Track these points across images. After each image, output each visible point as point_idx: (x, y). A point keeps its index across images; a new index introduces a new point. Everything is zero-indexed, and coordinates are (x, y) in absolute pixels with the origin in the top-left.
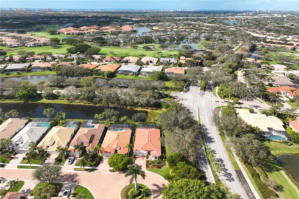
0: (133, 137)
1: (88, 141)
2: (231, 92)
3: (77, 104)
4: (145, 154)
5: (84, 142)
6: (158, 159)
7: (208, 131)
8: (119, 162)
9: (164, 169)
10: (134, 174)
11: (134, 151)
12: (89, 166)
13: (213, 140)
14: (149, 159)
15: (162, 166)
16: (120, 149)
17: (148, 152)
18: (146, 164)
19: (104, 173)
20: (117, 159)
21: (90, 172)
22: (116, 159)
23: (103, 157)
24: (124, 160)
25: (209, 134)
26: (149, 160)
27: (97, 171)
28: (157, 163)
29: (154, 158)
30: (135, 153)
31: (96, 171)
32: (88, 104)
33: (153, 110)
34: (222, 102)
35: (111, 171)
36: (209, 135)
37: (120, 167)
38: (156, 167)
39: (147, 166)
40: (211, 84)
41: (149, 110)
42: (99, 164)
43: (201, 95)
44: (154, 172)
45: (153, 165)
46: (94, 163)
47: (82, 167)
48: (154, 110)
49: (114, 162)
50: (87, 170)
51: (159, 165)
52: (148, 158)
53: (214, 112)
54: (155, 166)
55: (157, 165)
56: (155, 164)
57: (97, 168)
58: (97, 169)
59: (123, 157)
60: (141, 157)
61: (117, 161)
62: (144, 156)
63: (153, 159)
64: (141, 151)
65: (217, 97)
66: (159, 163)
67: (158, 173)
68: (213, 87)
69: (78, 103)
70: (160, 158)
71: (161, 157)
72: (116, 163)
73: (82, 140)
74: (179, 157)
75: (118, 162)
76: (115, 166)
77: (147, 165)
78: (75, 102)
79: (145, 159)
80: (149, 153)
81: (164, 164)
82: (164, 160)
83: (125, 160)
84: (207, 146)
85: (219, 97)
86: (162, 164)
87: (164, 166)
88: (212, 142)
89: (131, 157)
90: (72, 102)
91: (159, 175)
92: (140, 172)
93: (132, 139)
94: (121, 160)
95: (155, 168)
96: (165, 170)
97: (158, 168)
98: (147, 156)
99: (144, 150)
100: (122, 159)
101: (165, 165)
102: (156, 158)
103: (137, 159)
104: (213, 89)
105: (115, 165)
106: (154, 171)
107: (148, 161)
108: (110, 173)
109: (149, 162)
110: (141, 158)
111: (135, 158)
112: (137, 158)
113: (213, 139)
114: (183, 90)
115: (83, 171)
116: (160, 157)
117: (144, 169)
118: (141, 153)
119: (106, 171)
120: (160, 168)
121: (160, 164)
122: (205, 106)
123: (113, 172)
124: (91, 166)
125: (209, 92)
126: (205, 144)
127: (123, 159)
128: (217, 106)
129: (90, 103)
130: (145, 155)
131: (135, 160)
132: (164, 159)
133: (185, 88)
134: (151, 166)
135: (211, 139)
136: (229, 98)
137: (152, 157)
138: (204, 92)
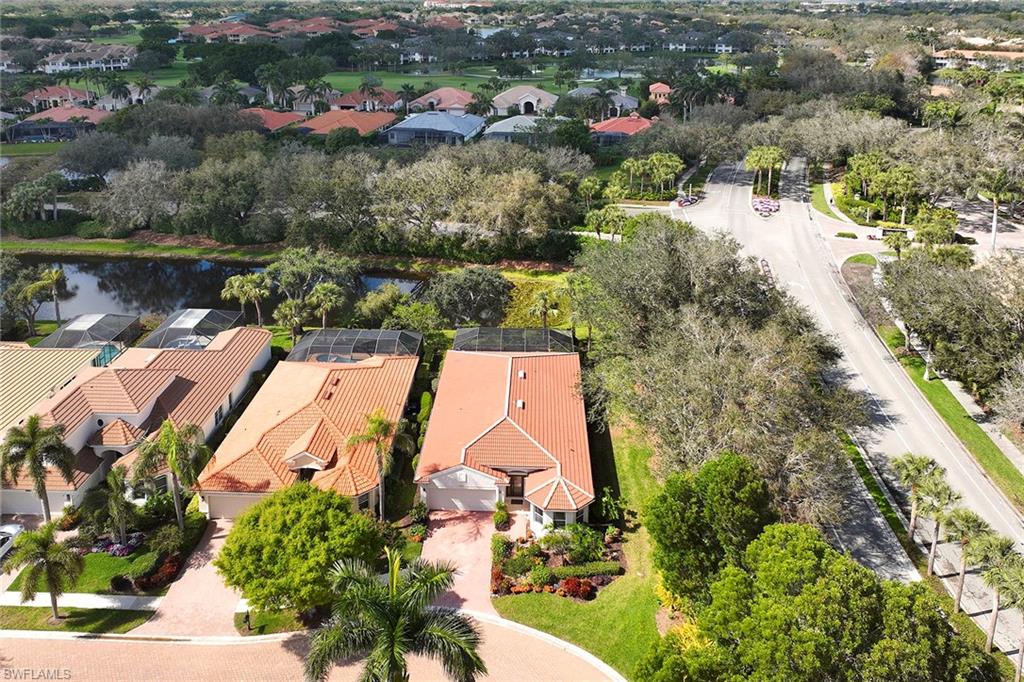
0: (426, 397)
1: (138, 418)
2: (910, 182)
3: (166, 254)
4: (488, 494)
5: (110, 421)
6: (575, 530)
7: (841, 364)
8: (296, 553)
9: (620, 605)
10: (377, 653)
11: (417, 478)
12: (108, 586)
13: (884, 411)
14: (515, 533)
15: (602, 584)
16: (332, 464)
17: (507, 480)
18: (495, 564)
19: (196, 641)
20: (285, 528)
21: (97, 633)
22: (278, 523)
23: (220, 523)
24: (337, 530)
25: (850, 377)
26: (513, 539)
27: (147, 624)
28: (567, 557)
29: (548, 520)
30: (423, 494)
31: (145, 629)
32: (219, 252)
33: (536, 274)
34: (871, 238)
35: (245, 623)
36: (854, 385)
37: (297, 590)
38: (560, 587)
39: (502, 586)
40: (797, 176)
41: (516, 276)
42: (175, 576)
43: (765, 214)
44: (546, 629)
45: (540, 571)
46: (145, 562)
47: (43, 599)
48: (542, 273)
49: (258, 550)
50: (78, 620)
51: (581, 570)
52: (505, 524)
53: (847, 279)
54: (553, 580)
55: (571, 570)
56: (557, 566)
57: (156, 604)
58: (151, 615)
59: (329, 506)
60: (463, 519)
61: (278, 542)
62: (483, 514)
63: (541, 531)
64: (461, 475)
65: (839, 219)
66: (583, 558)
67: (575, 638)
68: (810, 186)
69: (170, 248)
70: (586, 525)
71: (596, 517)
72: (273, 559)
73: (99, 407)
74: (740, 495)
75: (290, 550)
76: (262, 586)
77: (497, 577)
78: (160, 244)
79: (489, 529)
80: (515, 493)
81: (612, 566)
82: (615, 540)
83: (342, 536)
84: (862, 444)
85: (849, 220)
86: (600, 566)
87: (618, 581)
88: (883, 420)
89: (401, 523)
90: (143, 248)
91: (587, 648)
92: (435, 630)
93: (418, 410)
94: (312, 533)
95: (557, 601)
96: (623, 614)
97: (575, 596)
98: (501, 508)
99: (483, 468)
100: (319, 520)
101: (621, 572)
102: (559, 519)
103: (438, 533)
104: (811, 192)
105: (269, 575)
106: (545, 621)
107: (509, 546)
108: (236, 639)
109: (516, 554)
110: (462, 529)
111: (427, 524)
112: (440, 524)
113: (883, 403)
114: (676, 196)
115: (49, 627)
116: (586, 518)
117: (478, 604)
118: (460, 490)
119: (210, 628)
120: (590, 595)
121: (590, 567)
122: (793, 252)
123: (262, 630)
124: (119, 585)
125: (795, 203)
126: (849, 431)
127: (325, 527)
128: (852, 252)
129: (232, 251)
130: (491, 505)
131: (422, 540)
132: (612, 531)
133: (684, 189)
134: (524, 580)
135: (874, 402)
136: (899, 222)
137: (531, 513)
138: (773, 203)
